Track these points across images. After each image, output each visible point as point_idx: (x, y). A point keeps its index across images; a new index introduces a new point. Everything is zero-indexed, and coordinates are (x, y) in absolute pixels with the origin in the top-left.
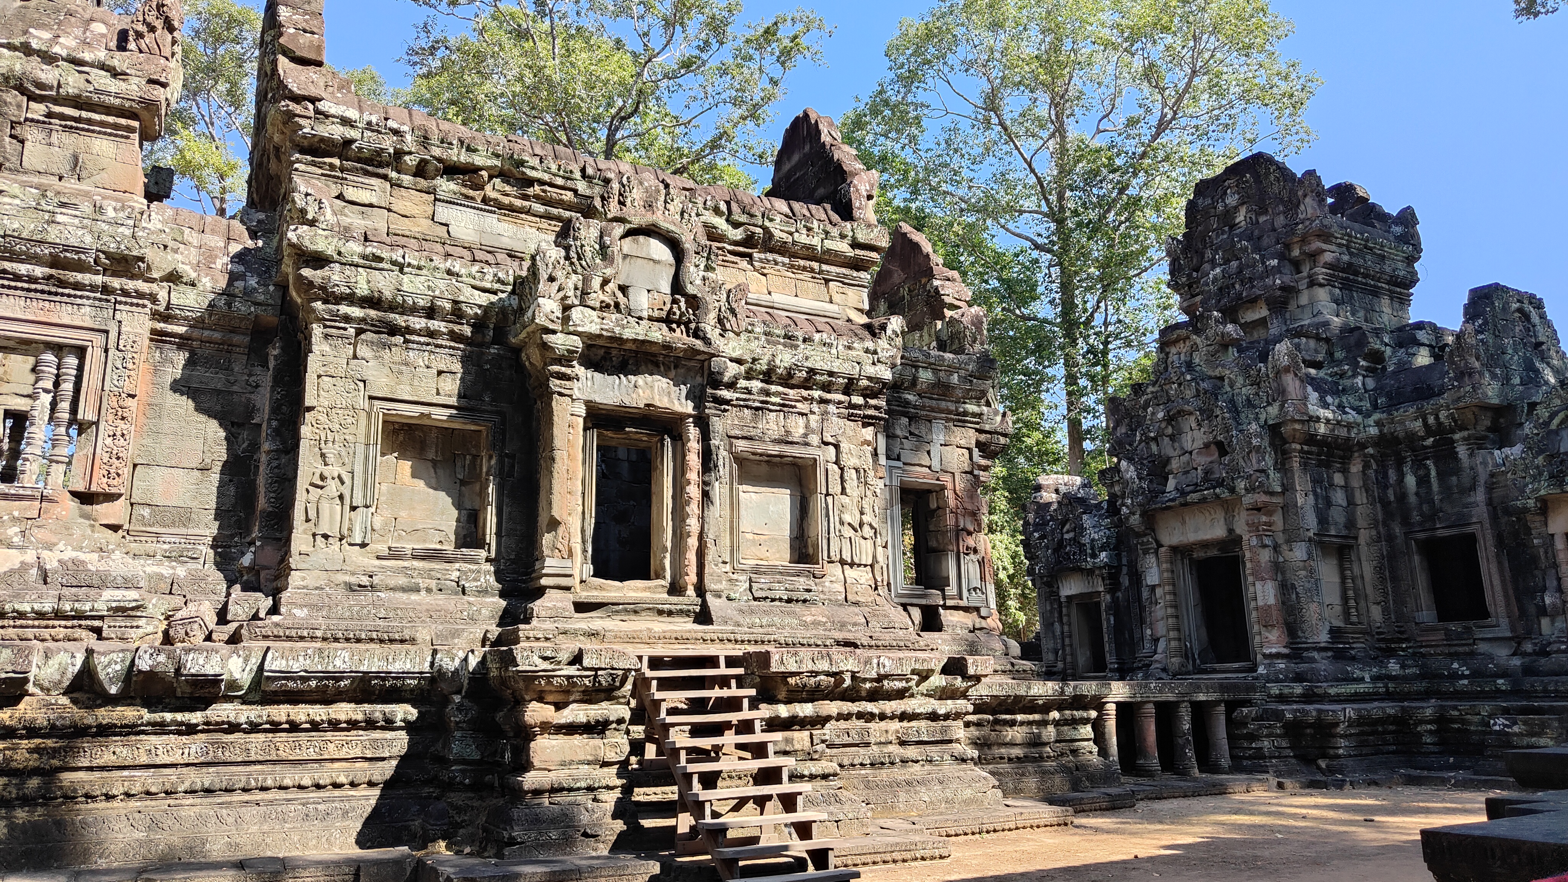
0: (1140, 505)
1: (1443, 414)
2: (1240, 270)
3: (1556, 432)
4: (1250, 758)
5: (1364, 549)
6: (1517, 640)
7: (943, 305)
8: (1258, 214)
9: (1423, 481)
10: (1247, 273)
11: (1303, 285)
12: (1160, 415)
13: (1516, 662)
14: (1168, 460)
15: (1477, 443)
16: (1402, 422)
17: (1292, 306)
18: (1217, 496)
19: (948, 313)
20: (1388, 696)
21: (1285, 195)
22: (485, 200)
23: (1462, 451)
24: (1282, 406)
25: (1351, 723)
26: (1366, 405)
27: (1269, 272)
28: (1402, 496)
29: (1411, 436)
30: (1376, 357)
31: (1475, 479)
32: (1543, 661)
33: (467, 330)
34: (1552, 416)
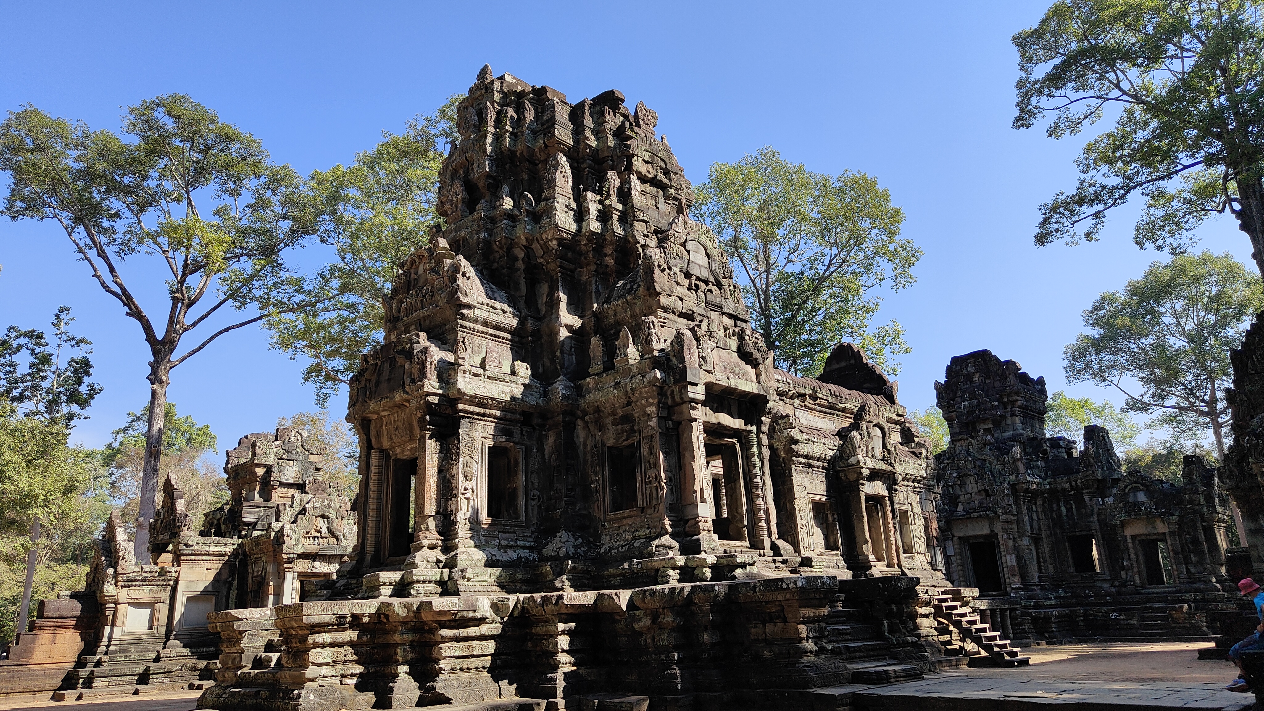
0: (945, 517)
1: (1079, 482)
2: (979, 404)
3: (1127, 494)
4: (1020, 633)
5: (1044, 540)
6: (1112, 580)
7: (913, 436)
8: (985, 379)
9: (1069, 510)
10: (982, 406)
11: (1008, 415)
12: (955, 475)
13: (1113, 590)
14: (959, 497)
15: (1092, 496)
16: (1060, 484)
17: (1003, 424)
18: (988, 515)
19: (916, 440)
20: (1061, 606)
21: (1000, 372)
22: (805, 406)
23: (1087, 498)
24: (1017, 476)
25: (1056, 617)
26: (1043, 474)
27: (993, 408)
28: (1060, 516)
29: (1064, 489)
30: (1045, 452)
31: (1092, 510)
32: (1123, 589)
33: (826, 465)
34: (1126, 487)
